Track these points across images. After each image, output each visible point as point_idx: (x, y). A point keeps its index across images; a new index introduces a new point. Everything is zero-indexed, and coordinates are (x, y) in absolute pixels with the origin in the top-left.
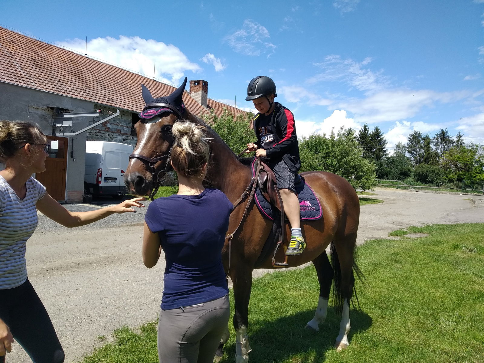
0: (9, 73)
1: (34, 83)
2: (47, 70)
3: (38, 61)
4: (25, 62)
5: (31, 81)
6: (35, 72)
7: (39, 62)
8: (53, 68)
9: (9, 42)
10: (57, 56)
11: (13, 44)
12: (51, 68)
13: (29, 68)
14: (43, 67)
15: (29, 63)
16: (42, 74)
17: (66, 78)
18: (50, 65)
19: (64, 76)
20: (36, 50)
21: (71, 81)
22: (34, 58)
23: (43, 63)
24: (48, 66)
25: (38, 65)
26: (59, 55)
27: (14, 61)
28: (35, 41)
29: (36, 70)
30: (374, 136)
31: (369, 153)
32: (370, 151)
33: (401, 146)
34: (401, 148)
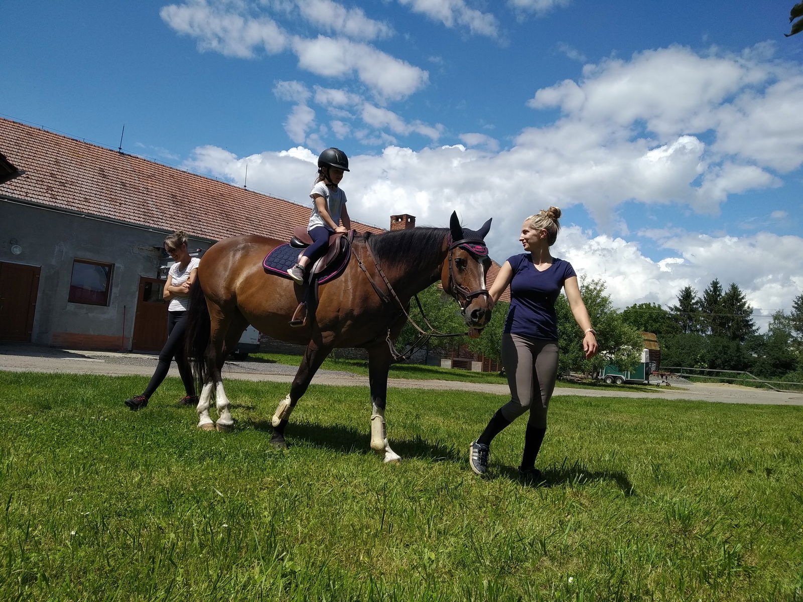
0: (139, 212)
1: (167, 223)
2: (187, 208)
3: (178, 198)
4: (162, 199)
5: (164, 221)
6: (170, 210)
7: (180, 198)
8: (196, 205)
9: (149, 177)
10: (205, 190)
11: (153, 178)
12: (193, 204)
13: (165, 206)
14: (182, 204)
15: (166, 200)
16: (179, 212)
17: (209, 217)
18: (193, 202)
19: (206, 214)
20: (180, 183)
21: (215, 221)
22: (174, 194)
23: (184, 199)
24: (190, 202)
25: (177, 201)
26: (208, 189)
27: (149, 199)
28: (182, 173)
29: (173, 208)
30: (729, 299)
31: (721, 328)
32: (722, 325)
33: (784, 317)
34: (782, 320)
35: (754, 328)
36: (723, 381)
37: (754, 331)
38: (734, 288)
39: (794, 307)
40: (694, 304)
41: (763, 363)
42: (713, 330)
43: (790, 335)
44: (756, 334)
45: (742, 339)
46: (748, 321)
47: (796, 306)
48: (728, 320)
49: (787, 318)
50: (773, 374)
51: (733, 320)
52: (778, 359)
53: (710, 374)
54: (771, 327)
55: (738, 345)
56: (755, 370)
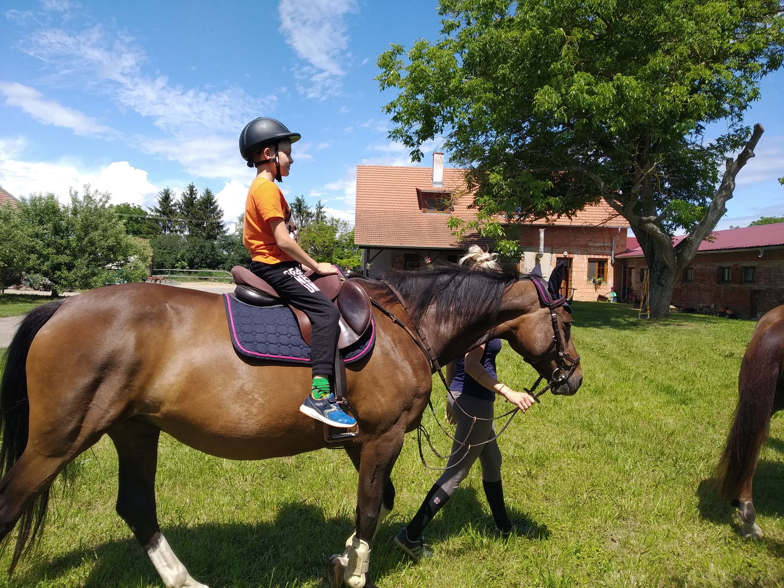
30: (203, 202)
31: (197, 229)
32: (198, 226)
35: (224, 229)
37: (225, 232)
38: (208, 193)
40: (172, 206)
42: (189, 231)
46: (219, 223)
53: (189, 273)
54: (238, 228)
55: (212, 245)
56: (227, 267)
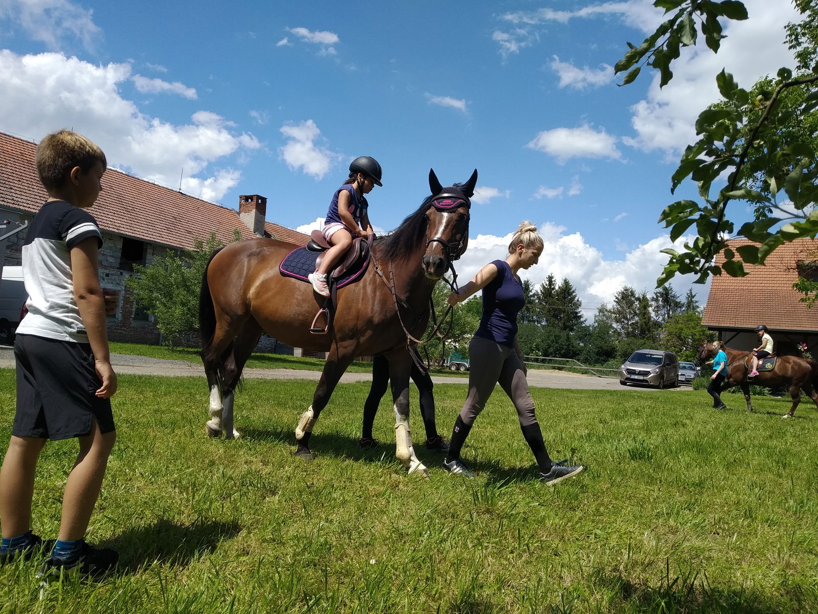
8: (7, 170)
10: (19, 154)
17: (23, 184)
19: (20, 181)
21: (31, 189)
26: (23, 152)
30: (561, 293)
31: (554, 319)
32: (555, 316)
33: (606, 311)
34: (606, 313)
35: (582, 320)
36: (554, 368)
37: (582, 322)
38: (566, 282)
39: (615, 301)
41: (589, 352)
42: (547, 321)
43: (611, 327)
44: (584, 325)
45: (572, 330)
46: (577, 313)
47: (617, 300)
48: (561, 311)
49: (610, 311)
50: (597, 362)
51: (564, 312)
52: (601, 347)
53: (543, 361)
54: (597, 319)
55: (568, 335)
56: (582, 358)
